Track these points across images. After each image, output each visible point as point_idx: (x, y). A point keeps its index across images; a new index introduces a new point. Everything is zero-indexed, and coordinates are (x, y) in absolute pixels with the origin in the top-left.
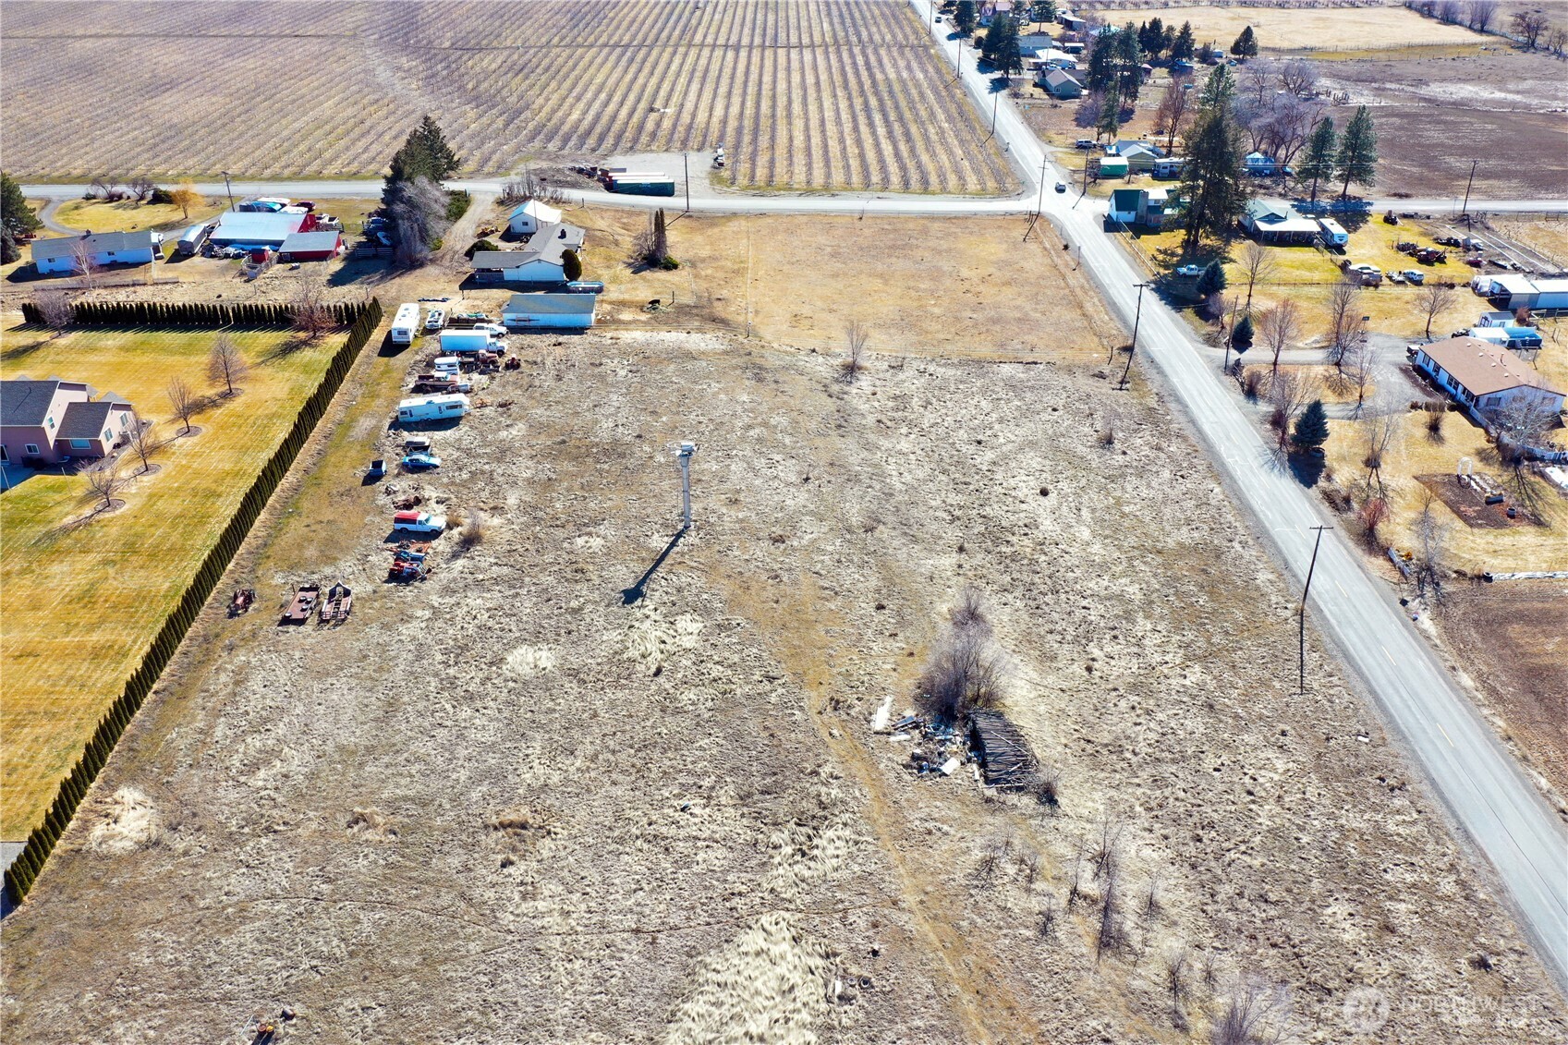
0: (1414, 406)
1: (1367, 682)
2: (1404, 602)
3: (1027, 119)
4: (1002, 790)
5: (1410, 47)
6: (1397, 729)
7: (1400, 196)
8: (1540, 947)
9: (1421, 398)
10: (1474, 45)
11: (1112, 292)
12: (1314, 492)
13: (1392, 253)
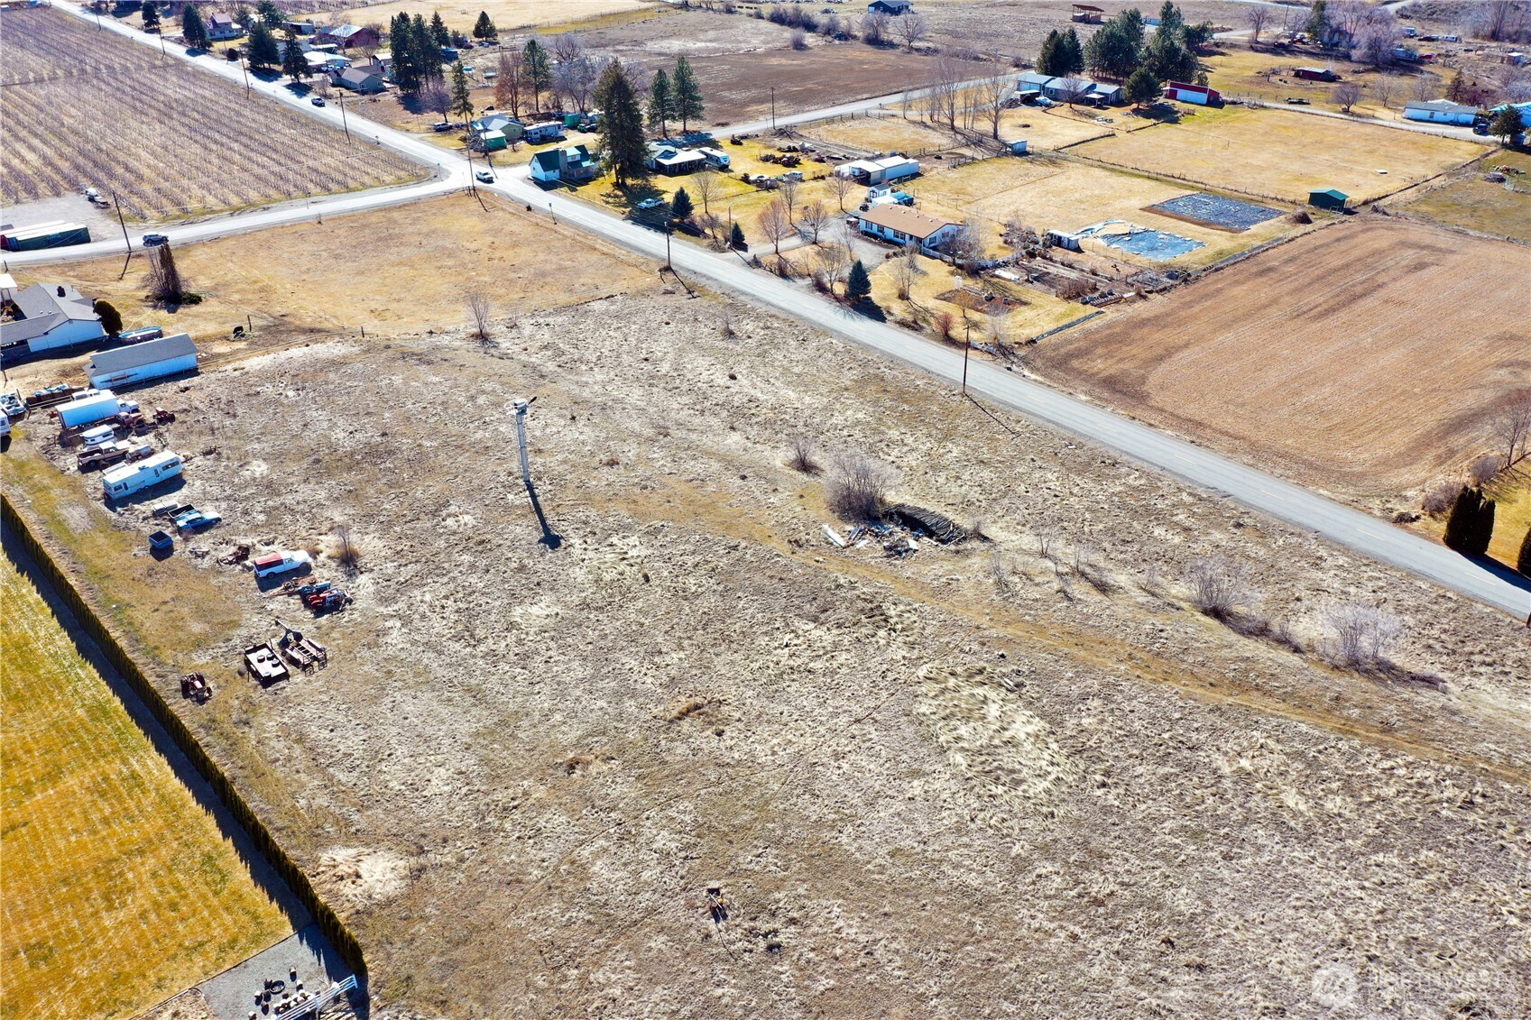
0: (888, 257)
1: (1041, 417)
2: (1009, 369)
3: (363, 115)
4: (957, 544)
5: (603, 16)
6: (1081, 435)
7: (723, 125)
8: (1251, 506)
9: (885, 251)
10: (647, 10)
11: (605, 232)
12: (888, 323)
13: (761, 164)
